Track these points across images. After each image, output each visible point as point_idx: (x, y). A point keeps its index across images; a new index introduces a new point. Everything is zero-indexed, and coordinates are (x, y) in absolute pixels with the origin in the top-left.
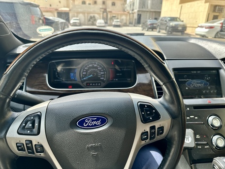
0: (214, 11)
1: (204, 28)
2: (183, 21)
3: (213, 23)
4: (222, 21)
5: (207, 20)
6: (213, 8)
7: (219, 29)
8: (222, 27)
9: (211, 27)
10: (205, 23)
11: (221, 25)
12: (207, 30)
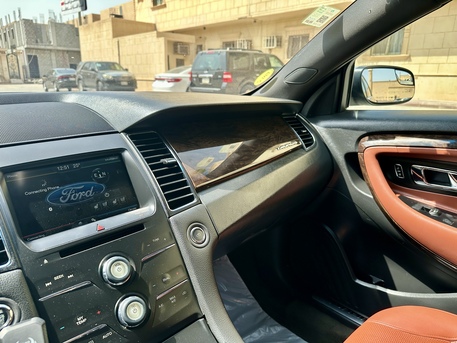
0: (175, 52)
1: (166, 82)
2: (127, 70)
3: (178, 72)
4: (190, 69)
5: (169, 68)
6: (172, 48)
7: (189, 82)
8: (191, 78)
9: (177, 80)
10: (166, 72)
11: (189, 76)
12: (171, 84)
